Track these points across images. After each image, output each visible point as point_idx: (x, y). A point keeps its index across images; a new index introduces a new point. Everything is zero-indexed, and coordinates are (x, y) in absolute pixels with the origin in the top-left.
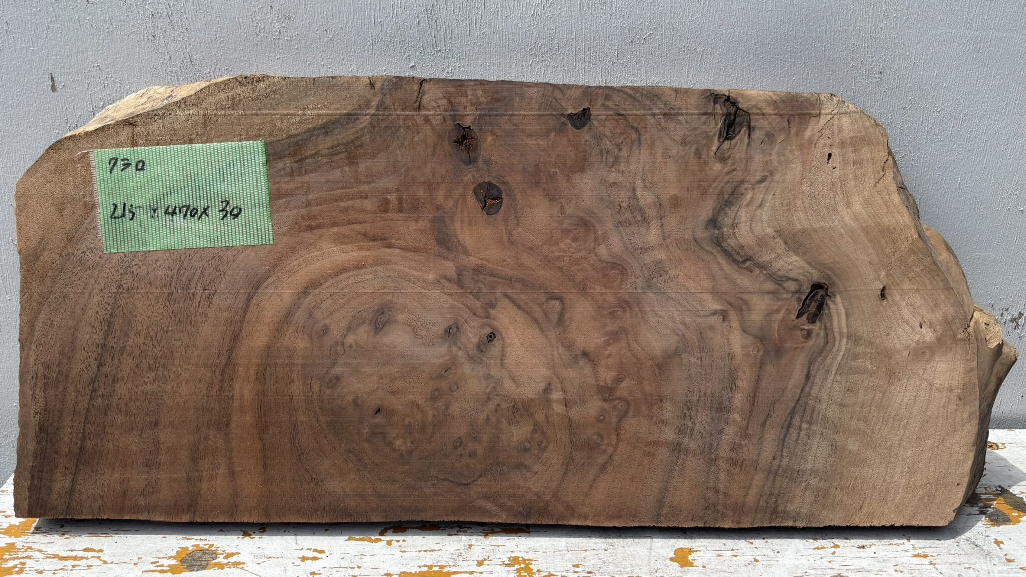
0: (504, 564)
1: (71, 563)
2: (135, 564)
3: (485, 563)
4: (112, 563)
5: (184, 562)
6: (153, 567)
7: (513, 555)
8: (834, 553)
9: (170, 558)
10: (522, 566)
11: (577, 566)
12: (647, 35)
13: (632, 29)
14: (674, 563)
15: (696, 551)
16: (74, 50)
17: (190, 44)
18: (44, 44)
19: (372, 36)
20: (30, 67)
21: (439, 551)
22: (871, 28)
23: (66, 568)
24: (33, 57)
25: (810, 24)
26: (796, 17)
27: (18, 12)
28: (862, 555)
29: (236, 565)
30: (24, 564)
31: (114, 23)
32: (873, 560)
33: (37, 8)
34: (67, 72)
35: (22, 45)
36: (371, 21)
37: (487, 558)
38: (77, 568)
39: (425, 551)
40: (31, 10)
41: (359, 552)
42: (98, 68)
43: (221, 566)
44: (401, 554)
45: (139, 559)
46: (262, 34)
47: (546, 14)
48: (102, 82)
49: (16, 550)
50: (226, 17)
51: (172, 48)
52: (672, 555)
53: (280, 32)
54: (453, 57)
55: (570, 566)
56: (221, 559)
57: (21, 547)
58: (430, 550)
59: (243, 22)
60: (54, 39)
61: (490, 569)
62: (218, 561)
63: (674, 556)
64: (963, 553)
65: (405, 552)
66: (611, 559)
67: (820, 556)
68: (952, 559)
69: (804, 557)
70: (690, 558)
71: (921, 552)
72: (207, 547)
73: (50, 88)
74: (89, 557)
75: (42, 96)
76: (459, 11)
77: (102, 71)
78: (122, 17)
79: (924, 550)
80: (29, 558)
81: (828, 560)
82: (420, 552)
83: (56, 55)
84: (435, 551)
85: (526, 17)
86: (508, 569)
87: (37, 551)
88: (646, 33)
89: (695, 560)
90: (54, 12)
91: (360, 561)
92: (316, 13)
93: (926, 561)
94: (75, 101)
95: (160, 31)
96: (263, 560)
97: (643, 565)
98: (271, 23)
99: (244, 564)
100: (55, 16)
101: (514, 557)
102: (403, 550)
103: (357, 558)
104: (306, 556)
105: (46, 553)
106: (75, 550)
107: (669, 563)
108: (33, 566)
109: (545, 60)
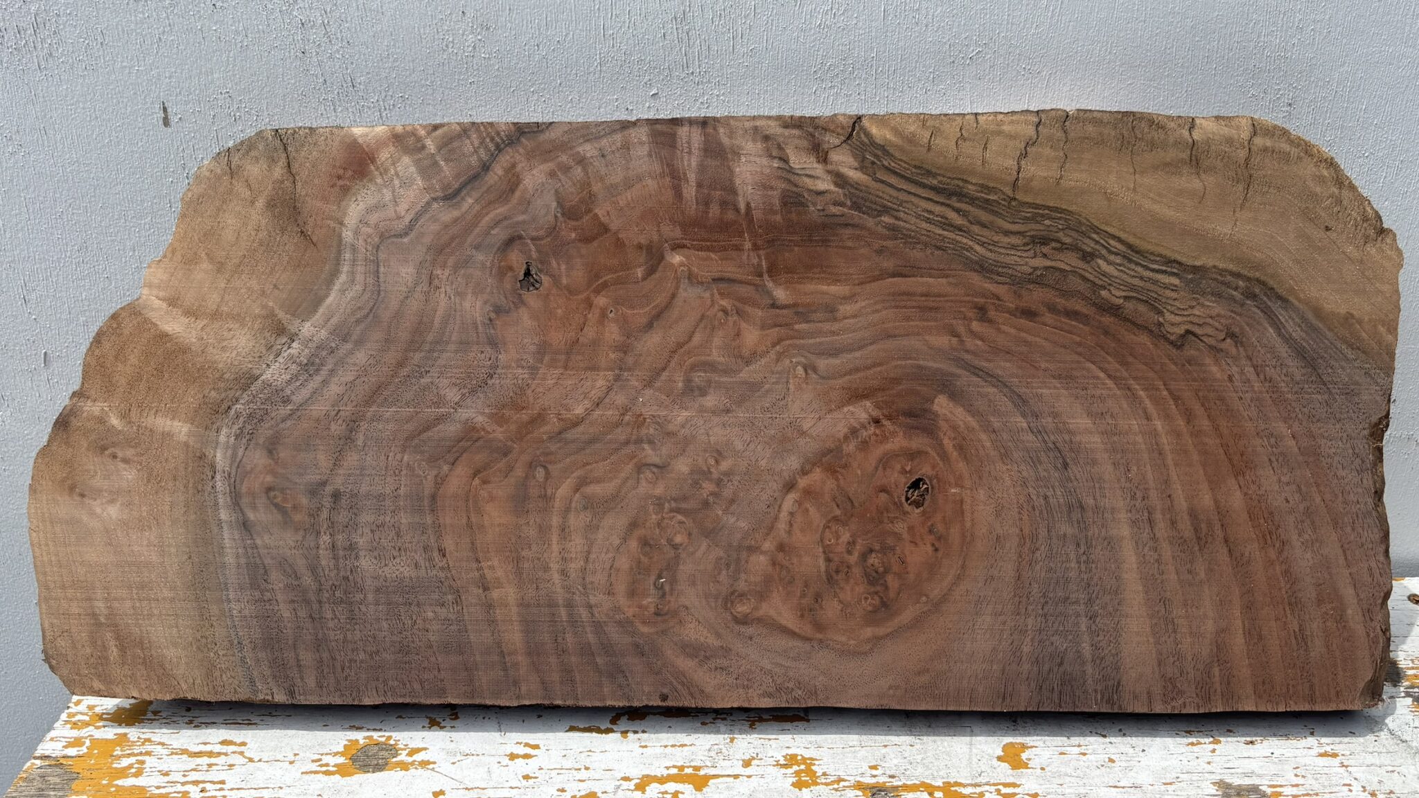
0: (778, 764)
1: (205, 761)
2: (291, 763)
3: (754, 762)
4: (260, 761)
5: (354, 759)
6: (314, 767)
7: (790, 752)
8: (1214, 751)
9: (336, 754)
10: (803, 767)
11: (874, 767)
12: (974, 53)
13: (954, 46)
14: (1003, 764)
15: (1032, 747)
16: (194, 71)
17: (352, 63)
18: (153, 62)
19: (600, 54)
20: (135, 94)
21: (691, 745)
22: (1279, 44)
23: (200, 768)
24: (139, 81)
25: (1197, 39)
26: (1178, 30)
27: (118, 19)
28: (1251, 754)
29: (424, 764)
30: (143, 762)
31: (250, 35)
32: (1266, 760)
33: (144, 14)
34: (185, 101)
35: (124, 64)
36: (600, 33)
37: (755, 755)
38: (214, 768)
39: (673, 746)
40: (136, 16)
41: (585, 747)
42: (227, 95)
43: (404, 766)
44: (641, 750)
45: (296, 755)
46: (450, 50)
47: (838, 25)
48: (232, 114)
49: (130, 743)
50: (402, 27)
51: (327, 68)
52: (1000, 752)
53: (474, 47)
54: (709, 82)
55: (865, 768)
56: (403, 757)
57: (136, 739)
58: (678, 744)
59: (425, 34)
60: (167, 56)
61: (760, 771)
62: (399, 758)
63: (1002, 754)
64: (1385, 751)
65: (646, 747)
66: (919, 758)
67: (1196, 755)
68: (1370, 759)
69: (1175, 756)
70: (1024, 756)
71: (1328, 749)
72: (383, 739)
73: (161, 122)
74: (229, 751)
75: (151, 133)
76: (720, 20)
77: (232, 100)
78: (260, 27)
79: (1332, 747)
80: (148, 753)
81: (1207, 760)
82: (666, 746)
83: (170, 77)
84: (686, 745)
85: (811, 29)
86: (783, 771)
87: (158, 744)
88: (973, 51)
89: (1030, 759)
90: (168, 19)
91: (588, 760)
92: (525, 22)
93: (1336, 761)
94: (196, 139)
95: (311, 45)
96: (459, 757)
97: (962, 766)
98: (463, 35)
99: (434, 763)
100: (170, 25)
101: (791, 755)
102: (643, 744)
103: (583, 755)
104: (515, 752)
105: (170, 747)
106: (209, 743)
107: (995, 763)
108: (156, 765)
109: (834, 86)
